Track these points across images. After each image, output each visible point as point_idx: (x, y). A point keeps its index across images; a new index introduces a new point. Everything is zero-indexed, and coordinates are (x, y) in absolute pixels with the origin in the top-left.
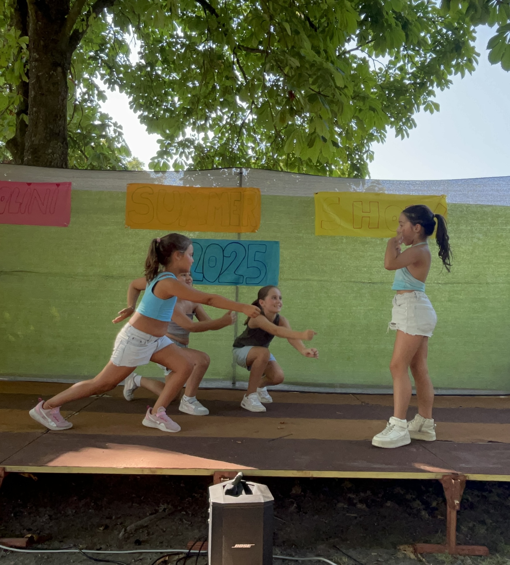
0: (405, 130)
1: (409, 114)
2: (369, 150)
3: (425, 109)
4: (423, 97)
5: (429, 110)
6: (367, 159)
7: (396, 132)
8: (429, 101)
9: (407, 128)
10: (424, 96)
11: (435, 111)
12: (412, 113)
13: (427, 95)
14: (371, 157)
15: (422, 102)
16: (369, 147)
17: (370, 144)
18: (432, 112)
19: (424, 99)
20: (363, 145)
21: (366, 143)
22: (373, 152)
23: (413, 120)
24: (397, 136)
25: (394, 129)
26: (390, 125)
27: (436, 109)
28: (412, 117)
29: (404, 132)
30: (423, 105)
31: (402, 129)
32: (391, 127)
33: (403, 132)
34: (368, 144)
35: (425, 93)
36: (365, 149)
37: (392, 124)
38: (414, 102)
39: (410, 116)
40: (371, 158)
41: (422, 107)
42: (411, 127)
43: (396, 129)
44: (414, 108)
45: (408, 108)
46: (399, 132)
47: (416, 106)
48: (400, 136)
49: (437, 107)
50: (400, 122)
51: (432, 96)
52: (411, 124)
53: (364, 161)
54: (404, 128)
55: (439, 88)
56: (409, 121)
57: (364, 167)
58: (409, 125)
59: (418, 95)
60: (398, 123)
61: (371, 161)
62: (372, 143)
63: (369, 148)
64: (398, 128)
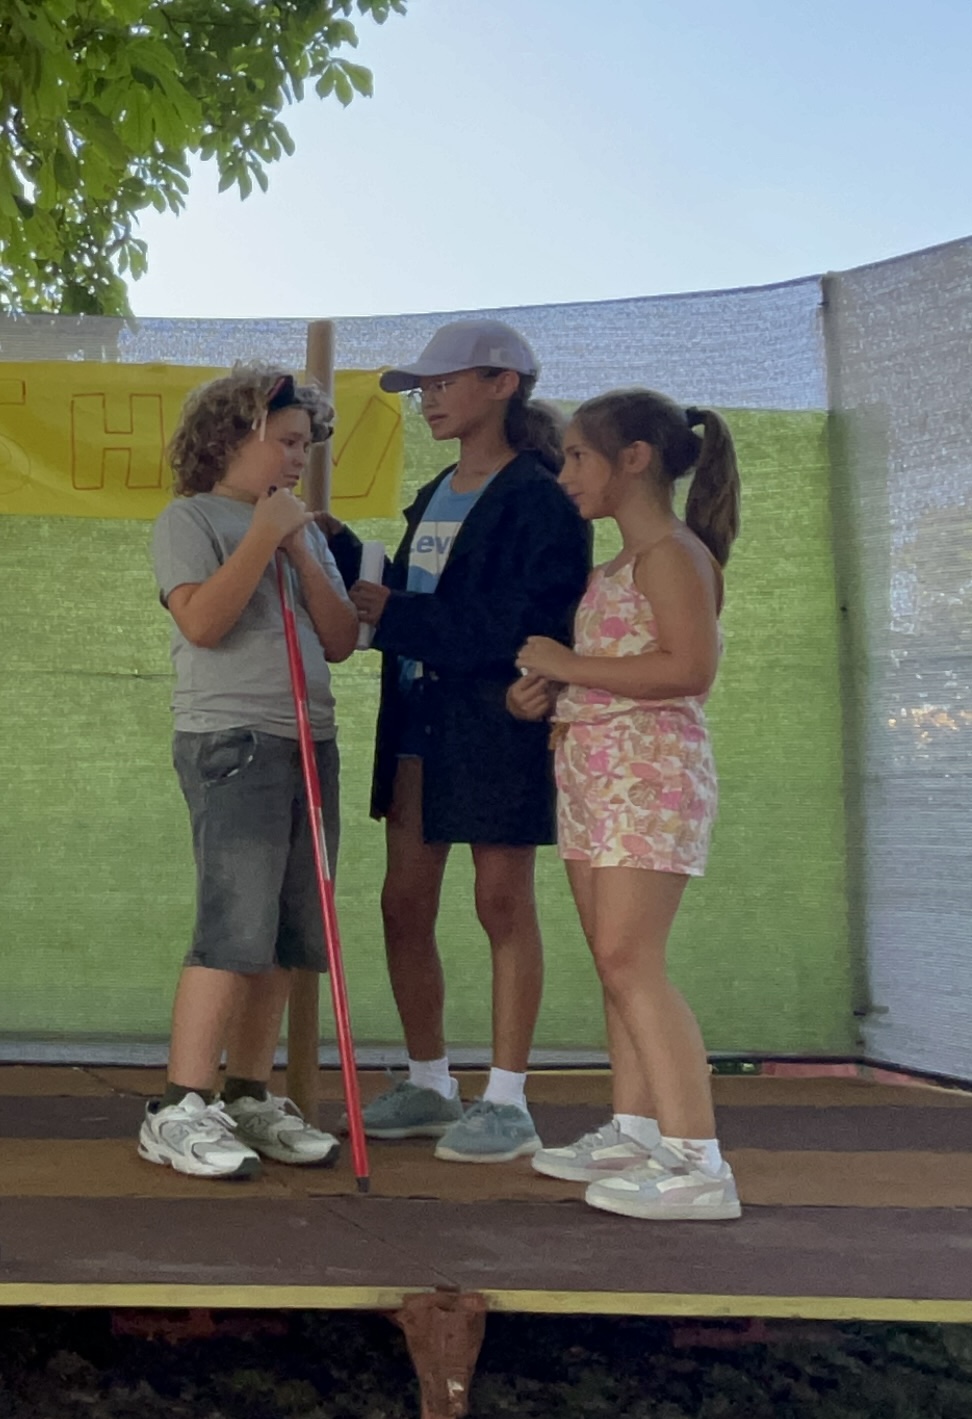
0: (252, 165)
1: (264, 108)
2: (127, 236)
3: (322, 90)
4: (313, 48)
5: (333, 95)
6: (121, 270)
7: (221, 171)
8: (334, 60)
9: (259, 159)
10: (317, 42)
11: (356, 94)
12: (275, 105)
13: (324, 41)
14: (138, 262)
15: (311, 66)
16: (127, 226)
17: (131, 218)
18: (345, 98)
19: (315, 54)
20: (105, 219)
21: (117, 213)
22: (143, 246)
23: (281, 130)
24: (224, 185)
25: (213, 162)
26: (200, 150)
27: (358, 87)
28: (276, 119)
29: (250, 172)
30: (312, 75)
31: (242, 160)
32: (205, 157)
33: (244, 171)
34: (125, 216)
35: (318, 35)
36: (113, 236)
37: (206, 143)
38: (281, 64)
39: (270, 116)
40: (138, 264)
41: (310, 83)
42: (272, 154)
43: (222, 162)
44: (280, 88)
45: (262, 89)
46: (232, 171)
47: (288, 80)
48: (235, 187)
49: (362, 79)
50: (232, 140)
51: (344, 44)
52: (272, 143)
53: (111, 276)
54: (249, 158)
55: (370, 11)
56: (268, 131)
57: (113, 295)
58: (267, 146)
59: (295, 41)
60: (226, 141)
61: (136, 276)
62: (137, 213)
63: (127, 230)
64: (229, 159)
